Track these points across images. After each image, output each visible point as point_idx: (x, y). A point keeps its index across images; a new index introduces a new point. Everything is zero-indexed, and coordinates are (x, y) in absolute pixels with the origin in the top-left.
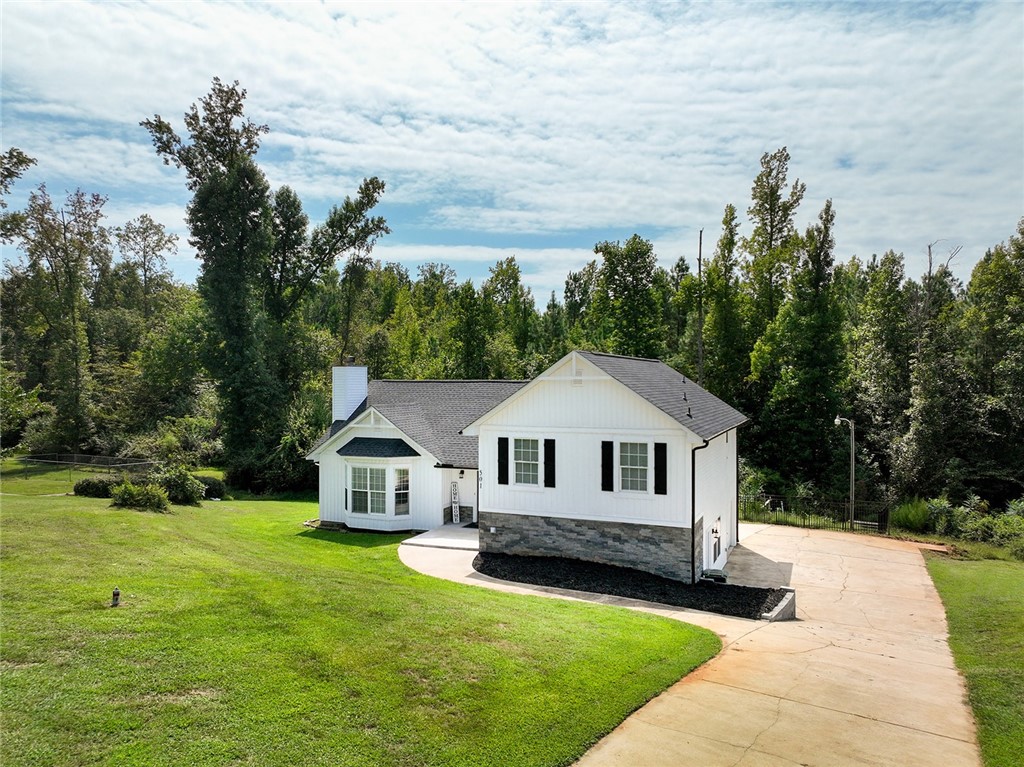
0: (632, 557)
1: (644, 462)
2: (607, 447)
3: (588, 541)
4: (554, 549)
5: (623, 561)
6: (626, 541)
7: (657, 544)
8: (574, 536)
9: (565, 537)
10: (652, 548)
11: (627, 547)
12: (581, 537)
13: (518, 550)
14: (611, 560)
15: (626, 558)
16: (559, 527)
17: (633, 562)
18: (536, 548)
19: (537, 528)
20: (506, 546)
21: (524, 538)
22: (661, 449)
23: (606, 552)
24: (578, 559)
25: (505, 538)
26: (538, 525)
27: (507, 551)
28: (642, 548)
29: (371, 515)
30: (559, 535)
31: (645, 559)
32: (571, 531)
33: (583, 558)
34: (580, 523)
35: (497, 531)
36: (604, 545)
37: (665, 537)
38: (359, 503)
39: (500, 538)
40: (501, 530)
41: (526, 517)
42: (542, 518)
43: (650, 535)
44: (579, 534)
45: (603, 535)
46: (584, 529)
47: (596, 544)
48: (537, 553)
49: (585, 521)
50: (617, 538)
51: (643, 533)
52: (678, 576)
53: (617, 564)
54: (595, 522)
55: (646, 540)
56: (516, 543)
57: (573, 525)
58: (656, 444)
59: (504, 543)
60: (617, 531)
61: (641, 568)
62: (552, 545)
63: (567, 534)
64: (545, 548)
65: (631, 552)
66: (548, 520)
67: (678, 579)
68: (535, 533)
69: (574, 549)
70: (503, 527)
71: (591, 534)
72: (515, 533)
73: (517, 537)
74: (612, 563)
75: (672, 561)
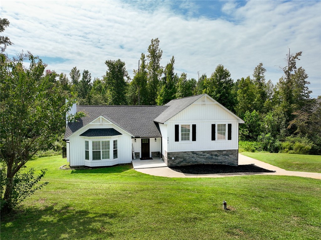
0: (221, 161)
1: (225, 130)
2: (213, 126)
3: (207, 158)
4: (195, 162)
5: (218, 162)
6: (219, 156)
7: (228, 156)
8: (202, 156)
9: (199, 157)
10: (227, 157)
11: (219, 158)
12: (204, 157)
13: (182, 164)
14: (214, 163)
15: (219, 161)
16: (197, 154)
17: (221, 162)
18: (189, 162)
19: (189, 156)
20: (178, 163)
21: (185, 160)
22: (230, 126)
23: (213, 160)
24: (204, 164)
25: (177, 161)
26: (190, 155)
27: (178, 165)
28: (224, 157)
29: (102, 160)
30: (197, 157)
31: (225, 161)
32: (201, 155)
33: (205, 163)
34: (204, 152)
35: (174, 158)
36: (212, 158)
37: (230, 153)
38: (97, 156)
39: (176, 161)
40: (176, 158)
41: (185, 152)
42: (191, 152)
43: (226, 153)
44: (204, 156)
45: (212, 155)
46: (205, 154)
47: (209, 158)
48: (189, 164)
49: (206, 151)
50: (216, 155)
51: (224, 152)
52: (234, 164)
53: (216, 164)
54: (209, 151)
55: (225, 155)
56: (182, 162)
57: (202, 153)
58: (228, 124)
59: (177, 162)
60: (216, 153)
61: (223, 164)
62: (195, 161)
63: (200, 156)
64: (192, 162)
65: (221, 159)
66: (193, 152)
67: (234, 165)
68: (189, 157)
69: (202, 161)
70: (177, 157)
71: (208, 155)
72: (181, 158)
73: (182, 160)
74: (215, 164)
75: (233, 160)
